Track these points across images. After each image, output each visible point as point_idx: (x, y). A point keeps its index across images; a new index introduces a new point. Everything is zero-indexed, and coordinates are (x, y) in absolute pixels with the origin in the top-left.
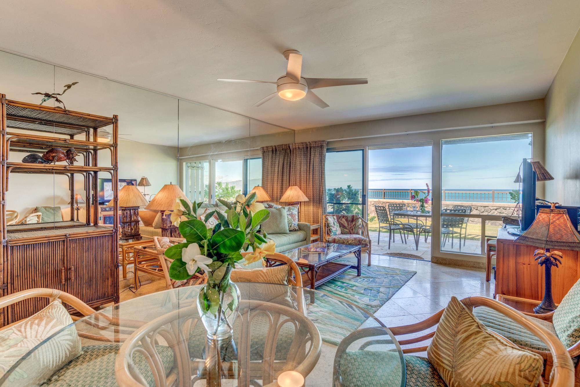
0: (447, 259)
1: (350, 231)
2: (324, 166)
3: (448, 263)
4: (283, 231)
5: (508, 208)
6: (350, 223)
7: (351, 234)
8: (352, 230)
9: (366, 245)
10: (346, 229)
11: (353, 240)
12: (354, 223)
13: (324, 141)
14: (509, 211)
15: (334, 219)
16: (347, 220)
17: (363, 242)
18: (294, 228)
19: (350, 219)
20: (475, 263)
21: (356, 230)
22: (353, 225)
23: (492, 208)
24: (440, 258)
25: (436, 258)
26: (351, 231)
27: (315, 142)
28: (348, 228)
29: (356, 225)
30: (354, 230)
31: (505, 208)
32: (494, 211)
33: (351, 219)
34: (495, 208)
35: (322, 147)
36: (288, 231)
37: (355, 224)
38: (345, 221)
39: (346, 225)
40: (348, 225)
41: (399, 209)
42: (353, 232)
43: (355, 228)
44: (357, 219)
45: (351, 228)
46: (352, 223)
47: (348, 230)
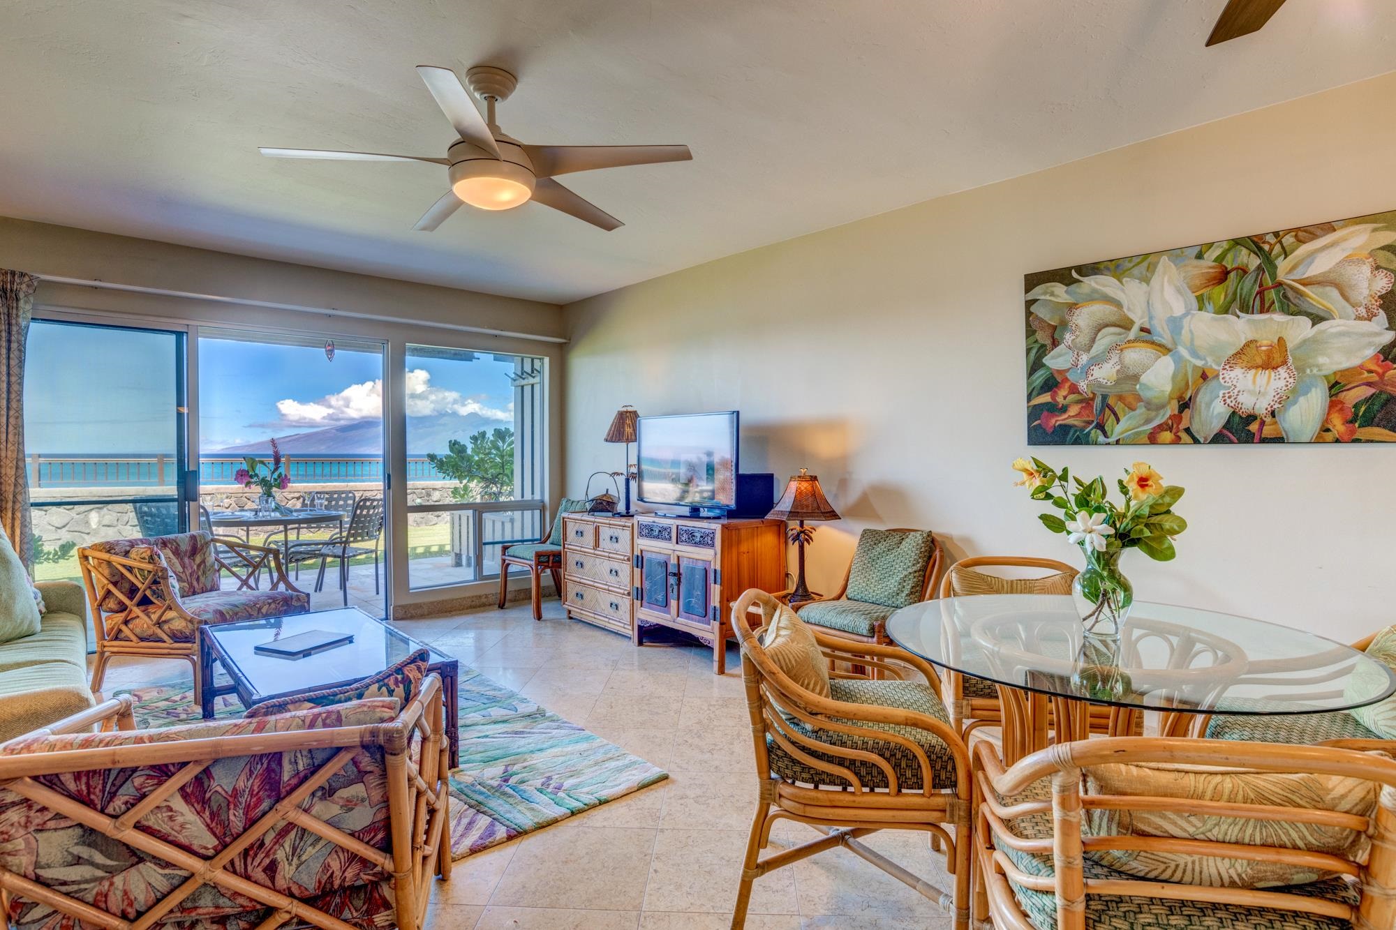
0: (424, 604)
1: (191, 585)
3: (426, 613)
6: (186, 561)
7: (194, 593)
8: (198, 579)
9: (303, 608)
10: (180, 579)
11: (270, 604)
12: (198, 559)
16: (176, 552)
17: (294, 603)
19: (185, 547)
20: (474, 599)
21: (210, 579)
22: (199, 566)
24: (411, 605)
25: (403, 607)
26: (195, 583)
29: (208, 564)
30: (202, 579)
33: (189, 548)
37: (203, 562)
38: (172, 556)
39: (177, 567)
40: (184, 567)
42: (201, 585)
43: (204, 572)
44: (207, 543)
45: (195, 576)
46: (194, 560)
47: (186, 584)
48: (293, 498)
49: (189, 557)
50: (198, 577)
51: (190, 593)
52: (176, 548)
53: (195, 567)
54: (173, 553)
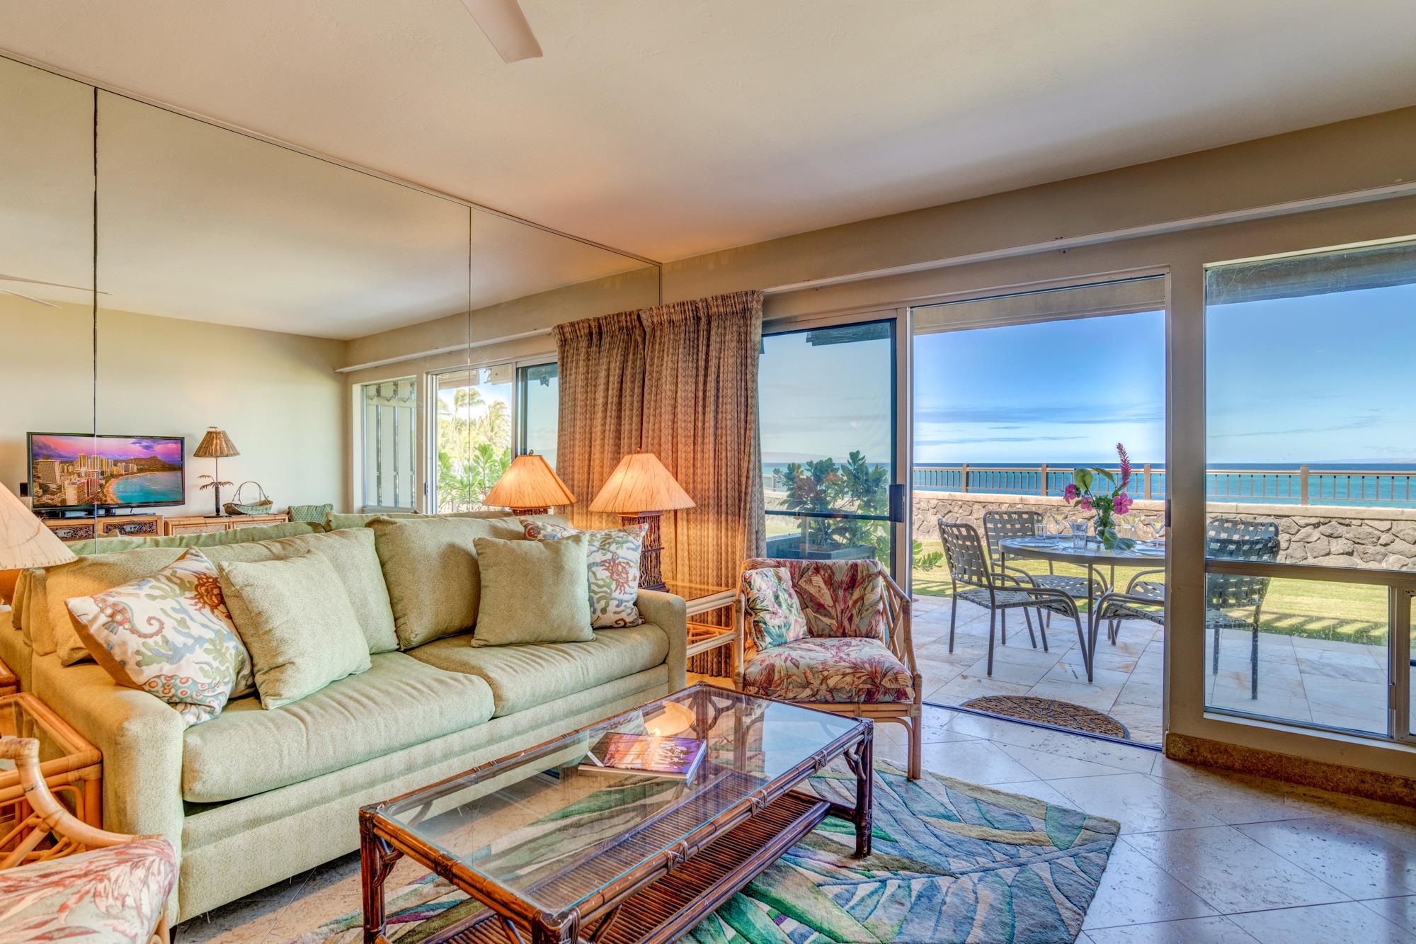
0: (1234, 748)
1: (841, 625)
2: (755, 381)
4: (564, 633)
5: (1354, 522)
6: (841, 593)
7: (844, 635)
8: (850, 619)
9: (901, 694)
10: (828, 615)
11: (845, 675)
12: (857, 594)
13: (753, 292)
14: (1360, 530)
15: (779, 579)
16: (829, 582)
17: (886, 683)
18: (617, 617)
19: (841, 577)
21: (866, 621)
22: (855, 602)
23: (1302, 522)
24: (1204, 741)
25: (1188, 740)
26: (846, 623)
27: (723, 298)
28: (833, 611)
29: (866, 602)
30: (856, 620)
31: (1347, 521)
32: (1309, 529)
33: (846, 579)
34: (1314, 521)
35: (745, 314)
36: (588, 633)
37: (862, 598)
38: (822, 585)
39: (827, 599)
40: (835, 600)
41: (1019, 530)
42: (854, 627)
43: (860, 612)
44: (870, 576)
45: (848, 614)
46: (852, 594)
47: (834, 622)
48: (1307, 525)
49: (845, 590)
50: (852, 615)
51: (838, 634)
52: (830, 576)
53: (850, 603)
54: (825, 582)
